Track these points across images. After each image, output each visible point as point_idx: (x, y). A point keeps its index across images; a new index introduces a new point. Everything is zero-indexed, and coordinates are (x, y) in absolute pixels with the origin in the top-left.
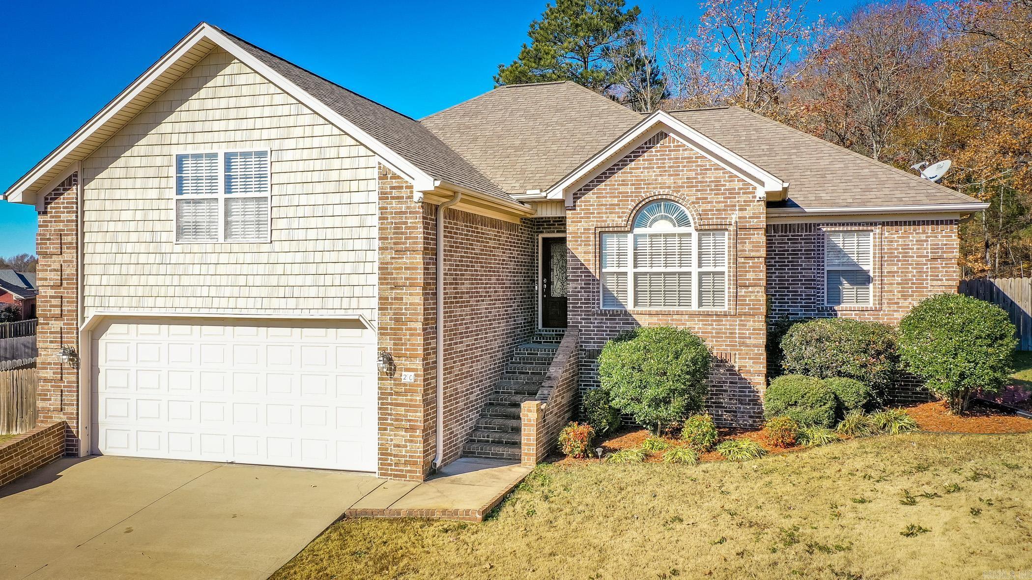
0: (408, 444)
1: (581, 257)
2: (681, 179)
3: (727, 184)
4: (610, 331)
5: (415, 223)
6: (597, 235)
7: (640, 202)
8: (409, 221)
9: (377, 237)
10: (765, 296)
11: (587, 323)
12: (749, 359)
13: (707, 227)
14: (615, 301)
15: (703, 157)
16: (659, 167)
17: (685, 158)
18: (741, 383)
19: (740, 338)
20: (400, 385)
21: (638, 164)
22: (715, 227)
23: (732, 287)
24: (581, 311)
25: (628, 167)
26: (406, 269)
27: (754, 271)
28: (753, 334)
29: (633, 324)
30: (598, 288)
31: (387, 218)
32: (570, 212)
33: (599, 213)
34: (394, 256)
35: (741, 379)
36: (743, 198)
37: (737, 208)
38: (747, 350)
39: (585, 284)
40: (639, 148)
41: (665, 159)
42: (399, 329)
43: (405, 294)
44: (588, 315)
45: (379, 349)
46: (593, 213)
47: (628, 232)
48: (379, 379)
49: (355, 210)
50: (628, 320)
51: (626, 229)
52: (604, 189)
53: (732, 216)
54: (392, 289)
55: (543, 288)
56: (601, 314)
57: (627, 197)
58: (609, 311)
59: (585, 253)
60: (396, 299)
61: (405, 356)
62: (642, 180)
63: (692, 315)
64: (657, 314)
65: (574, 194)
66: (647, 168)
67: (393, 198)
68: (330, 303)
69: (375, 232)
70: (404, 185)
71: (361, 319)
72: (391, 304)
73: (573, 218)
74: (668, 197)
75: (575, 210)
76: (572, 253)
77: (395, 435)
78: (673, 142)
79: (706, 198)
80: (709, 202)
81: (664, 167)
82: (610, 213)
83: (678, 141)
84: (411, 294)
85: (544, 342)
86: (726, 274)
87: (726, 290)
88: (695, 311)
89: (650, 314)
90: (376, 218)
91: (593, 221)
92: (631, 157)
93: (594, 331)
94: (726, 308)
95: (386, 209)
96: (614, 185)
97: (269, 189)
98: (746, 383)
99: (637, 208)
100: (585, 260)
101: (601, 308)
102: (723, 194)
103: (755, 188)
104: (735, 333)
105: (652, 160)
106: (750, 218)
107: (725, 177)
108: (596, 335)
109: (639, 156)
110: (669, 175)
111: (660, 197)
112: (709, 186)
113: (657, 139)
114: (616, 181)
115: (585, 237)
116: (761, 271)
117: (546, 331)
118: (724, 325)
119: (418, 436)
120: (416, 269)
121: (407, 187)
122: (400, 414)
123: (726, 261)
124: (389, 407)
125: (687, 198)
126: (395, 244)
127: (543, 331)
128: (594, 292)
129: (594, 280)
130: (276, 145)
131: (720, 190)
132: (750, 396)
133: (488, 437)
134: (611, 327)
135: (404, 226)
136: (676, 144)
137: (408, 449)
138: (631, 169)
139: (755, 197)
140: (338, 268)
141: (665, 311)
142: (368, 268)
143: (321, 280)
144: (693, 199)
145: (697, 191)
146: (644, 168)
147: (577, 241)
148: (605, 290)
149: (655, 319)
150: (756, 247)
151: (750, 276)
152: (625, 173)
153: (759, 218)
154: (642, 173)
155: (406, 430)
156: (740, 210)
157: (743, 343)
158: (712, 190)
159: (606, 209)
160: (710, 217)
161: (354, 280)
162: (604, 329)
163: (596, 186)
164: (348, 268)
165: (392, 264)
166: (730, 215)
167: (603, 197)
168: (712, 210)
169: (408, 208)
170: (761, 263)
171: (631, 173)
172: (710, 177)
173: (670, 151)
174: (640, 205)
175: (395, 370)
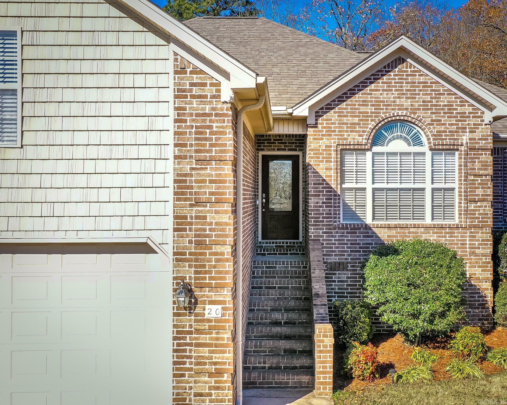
0: (213, 392)
1: (323, 173)
2: (417, 102)
3: (459, 108)
4: (351, 244)
5: (222, 127)
6: (339, 152)
7: (380, 122)
8: (214, 125)
9: (172, 142)
10: (492, 210)
11: (329, 236)
12: (479, 267)
13: (440, 147)
14: (353, 215)
15: (438, 82)
16: (397, 90)
17: (421, 83)
18: (471, 289)
19: (470, 248)
20: (203, 321)
21: (377, 86)
22: (448, 147)
23: (463, 202)
24: (323, 225)
25: (368, 88)
26: (211, 182)
27: (482, 188)
28: (482, 244)
29: (372, 236)
30: (339, 203)
31: (185, 121)
32: (312, 129)
33: (340, 131)
34: (194, 166)
35: (472, 285)
36: (472, 121)
37: (468, 130)
38: (476, 259)
39: (326, 199)
40: (379, 71)
41: (402, 83)
42: (201, 254)
43: (208, 211)
44: (330, 229)
45: (174, 278)
46: (335, 131)
47: (368, 150)
48: (175, 315)
49: (141, 109)
50: (368, 233)
51: (366, 147)
52: (345, 109)
53: (464, 137)
54: (191, 205)
55: (262, 203)
56: (343, 228)
57: (367, 116)
58: (350, 225)
59: (326, 169)
60: (197, 217)
61: (209, 286)
62: (381, 102)
63: (427, 228)
64: (396, 227)
65: (316, 112)
66: (386, 90)
67: (193, 97)
68: (105, 223)
69: (169, 138)
70: (209, 82)
71: (149, 242)
72: (191, 224)
73: (315, 135)
74: (406, 118)
75: (317, 127)
76: (314, 169)
77: (195, 382)
78: (410, 68)
79: (440, 121)
80: (443, 124)
81: (402, 90)
82: (351, 132)
83: (415, 67)
84: (217, 212)
85: (268, 254)
86: (457, 190)
87: (457, 205)
88: (430, 224)
89: (389, 227)
90: (171, 119)
91: (335, 139)
92: (371, 79)
93: (335, 244)
94: (457, 221)
95: (185, 109)
96: (355, 105)
97: (19, 80)
98: (475, 289)
99: (377, 128)
100: (326, 176)
101: (342, 222)
102: (455, 117)
103: (483, 113)
104: (466, 244)
105: (391, 83)
106: (479, 139)
107: (457, 102)
108: (338, 248)
109: (379, 79)
110: (407, 98)
111: (398, 118)
112: (442, 109)
113: (396, 64)
114: (356, 101)
115: (326, 154)
116: (489, 188)
117: (267, 243)
118: (456, 237)
119: (226, 382)
120: (224, 182)
121: (212, 85)
122: (202, 357)
123: (457, 179)
124: (188, 348)
125: (423, 119)
126: (197, 151)
127: (263, 243)
128: (335, 207)
129: (335, 195)
130: (29, 24)
131: (452, 113)
132: (479, 301)
133: (265, 363)
134: (352, 240)
135: (208, 131)
136: (412, 69)
137: (213, 397)
138: (371, 90)
139: (483, 121)
140: (118, 181)
141: (403, 225)
142: (158, 180)
143: (93, 195)
144: (428, 121)
145: (432, 113)
146: (383, 90)
147: (319, 158)
148: (345, 205)
149: (393, 232)
150: (484, 166)
151: (480, 191)
152: (365, 94)
153: (487, 139)
154: (381, 94)
155: (211, 375)
156: (470, 132)
157: (473, 252)
158: (444, 113)
159: (347, 127)
160: (443, 137)
161: (139, 194)
162: (345, 242)
163: (338, 105)
164: (131, 180)
165: (191, 175)
166: (461, 136)
167: (345, 116)
168: (446, 132)
169: (213, 109)
170: (488, 180)
171: (371, 94)
172: (444, 102)
173: (407, 75)
174: (380, 125)
175: (196, 303)
